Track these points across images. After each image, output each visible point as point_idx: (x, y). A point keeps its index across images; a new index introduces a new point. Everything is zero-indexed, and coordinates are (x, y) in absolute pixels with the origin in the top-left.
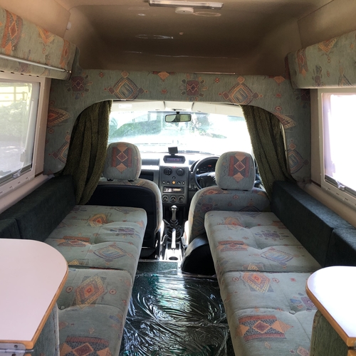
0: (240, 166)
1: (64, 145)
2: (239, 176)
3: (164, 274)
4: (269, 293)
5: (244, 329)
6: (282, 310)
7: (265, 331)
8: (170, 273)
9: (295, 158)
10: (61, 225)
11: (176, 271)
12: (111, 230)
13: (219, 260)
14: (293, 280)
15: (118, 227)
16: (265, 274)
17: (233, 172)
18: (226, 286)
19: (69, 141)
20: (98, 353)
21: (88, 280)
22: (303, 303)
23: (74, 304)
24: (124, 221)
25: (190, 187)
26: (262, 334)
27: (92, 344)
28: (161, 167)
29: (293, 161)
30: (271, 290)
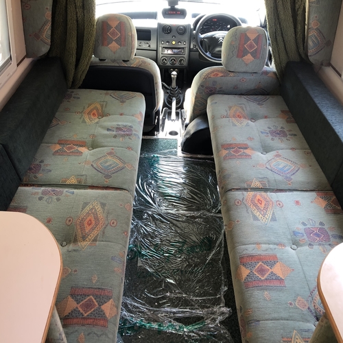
0: (251, 46)
1: (45, 24)
2: (249, 57)
3: (165, 154)
4: (272, 223)
5: (245, 272)
6: (284, 246)
7: (265, 277)
8: (171, 153)
9: (316, 38)
10: (54, 122)
11: (176, 152)
12: (108, 130)
13: (222, 170)
14: (297, 203)
15: (115, 124)
16: (269, 194)
17: (241, 53)
18: (228, 210)
19: (50, 19)
20: (103, 307)
21: (88, 208)
22: (305, 237)
23: (75, 241)
24: (121, 115)
25: (192, 47)
26: (262, 281)
27: (96, 297)
28: (159, 25)
29: (313, 41)
30: (274, 219)
